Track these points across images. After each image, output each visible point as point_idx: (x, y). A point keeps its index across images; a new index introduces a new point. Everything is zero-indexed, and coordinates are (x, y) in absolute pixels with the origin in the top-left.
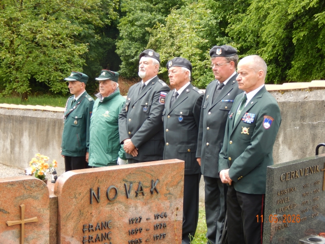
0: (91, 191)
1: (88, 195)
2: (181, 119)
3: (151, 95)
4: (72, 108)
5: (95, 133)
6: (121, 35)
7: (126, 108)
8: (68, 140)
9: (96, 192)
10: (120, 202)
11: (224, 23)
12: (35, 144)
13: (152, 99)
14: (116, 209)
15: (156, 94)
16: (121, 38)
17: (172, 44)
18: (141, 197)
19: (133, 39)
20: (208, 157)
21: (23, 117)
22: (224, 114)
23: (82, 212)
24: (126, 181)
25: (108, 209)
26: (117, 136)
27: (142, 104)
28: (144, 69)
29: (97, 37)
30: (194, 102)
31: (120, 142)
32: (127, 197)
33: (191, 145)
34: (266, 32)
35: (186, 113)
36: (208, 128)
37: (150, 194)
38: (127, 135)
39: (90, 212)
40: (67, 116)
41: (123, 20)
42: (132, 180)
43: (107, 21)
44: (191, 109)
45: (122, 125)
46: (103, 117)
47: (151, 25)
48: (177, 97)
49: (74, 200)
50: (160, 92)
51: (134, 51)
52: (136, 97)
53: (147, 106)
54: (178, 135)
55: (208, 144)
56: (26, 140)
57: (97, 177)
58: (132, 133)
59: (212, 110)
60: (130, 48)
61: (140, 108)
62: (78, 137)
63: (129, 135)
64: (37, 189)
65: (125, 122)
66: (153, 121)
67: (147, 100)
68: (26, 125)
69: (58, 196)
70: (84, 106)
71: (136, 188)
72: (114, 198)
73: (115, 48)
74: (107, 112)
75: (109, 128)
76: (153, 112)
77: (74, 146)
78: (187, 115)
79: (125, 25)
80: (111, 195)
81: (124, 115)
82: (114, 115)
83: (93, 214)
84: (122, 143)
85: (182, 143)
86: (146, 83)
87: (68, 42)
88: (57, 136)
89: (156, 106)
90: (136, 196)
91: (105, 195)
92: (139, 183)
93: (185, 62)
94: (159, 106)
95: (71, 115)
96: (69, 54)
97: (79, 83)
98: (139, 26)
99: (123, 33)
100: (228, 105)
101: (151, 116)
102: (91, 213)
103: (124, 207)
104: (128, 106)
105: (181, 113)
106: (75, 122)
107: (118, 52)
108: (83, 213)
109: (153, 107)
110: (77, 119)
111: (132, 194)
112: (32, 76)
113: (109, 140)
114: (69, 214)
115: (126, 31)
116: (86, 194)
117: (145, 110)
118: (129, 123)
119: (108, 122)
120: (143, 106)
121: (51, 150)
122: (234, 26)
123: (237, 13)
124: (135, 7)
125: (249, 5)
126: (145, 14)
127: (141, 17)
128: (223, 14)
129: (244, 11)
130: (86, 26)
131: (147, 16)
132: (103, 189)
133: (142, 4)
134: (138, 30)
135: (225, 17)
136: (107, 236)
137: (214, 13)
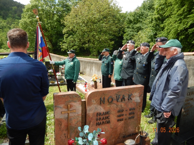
0: (101, 99)
1: (100, 101)
2: (144, 65)
4: (105, 60)
8: (103, 70)
9: (103, 99)
10: (114, 104)
11: (156, 34)
12: (96, 70)
14: (112, 107)
16: (124, 40)
17: (139, 41)
18: (124, 101)
19: (127, 40)
21: (93, 62)
24: (117, 95)
25: (108, 106)
28: (128, 48)
29: (117, 39)
32: (117, 102)
33: (146, 75)
34: (170, 36)
37: (128, 100)
40: (103, 62)
41: (125, 34)
42: (120, 94)
43: (120, 35)
46: (119, 63)
47: (133, 36)
48: (143, 57)
49: (93, 102)
55: (153, 75)
56: (94, 69)
57: (104, 93)
59: (155, 63)
64: (76, 98)
68: (94, 65)
69: (86, 100)
70: (109, 60)
71: (121, 98)
72: (111, 102)
74: (121, 62)
80: (110, 100)
86: (130, 52)
87: (109, 41)
90: (122, 101)
91: (107, 100)
92: (123, 95)
93: (148, 45)
96: (109, 44)
97: (107, 52)
98: (130, 36)
99: (125, 38)
102: (101, 108)
103: (115, 106)
105: (144, 63)
106: (105, 64)
107: (123, 44)
108: (97, 108)
111: (120, 100)
112: (98, 50)
114: (90, 108)
116: (99, 100)
120: (129, 60)
122: (159, 35)
123: (160, 31)
124: (128, 30)
125: (164, 28)
126: (131, 32)
127: (130, 33)
128: (155, 32)
129: (162, 30)
130: (114, 36)
131: (132, 33)
132: (106, 98)
133: (130, 30)
134: (129, 37)
135: (156, 32)
136: (107, 118)
137: (153, 31)
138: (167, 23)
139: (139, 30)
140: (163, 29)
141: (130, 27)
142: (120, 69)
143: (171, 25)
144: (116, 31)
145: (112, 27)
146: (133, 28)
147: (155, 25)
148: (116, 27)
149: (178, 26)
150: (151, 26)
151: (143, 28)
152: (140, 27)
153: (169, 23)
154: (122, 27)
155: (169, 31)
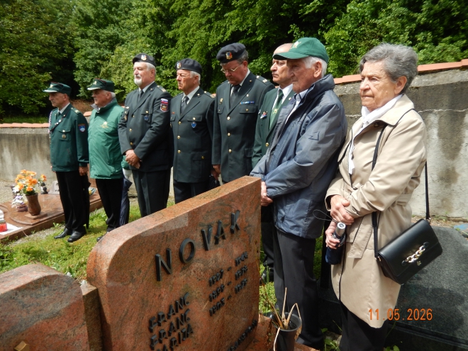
0: (157, 259)
2: (194, 125)
3: (152, 102)
4: (58, 121)
5: (94, 145)
6: (77, 66)
7: (125, 118)
8: (58, 155)
9: (166, 258)
10: (198, 260)
12: (17, 158)
13: (153, 107)
14: (193, 273)
15: (156, 102)
16: (78, 69)
18: (222, 242)
19: (87, 69)
20: (232, 165)
22: (245, 117)
23: (145, 299)
24: (204, 225)
25: (182, 277)
26: (118, 148)
27: (142, 112)
28: (139, 75)
29: (58, 68)
30: (207, 106)
31: (122, 153)
32: (207, 249)
33: (205, 152)
35: (199, 118)
36: (229, 134)
37: (230, 236)
38: (129, 146)
39: (158, 294)
40: (53, 130)
41: (77, 55)
42: (209, 222)
43: (65, 55)
44: (204, 114)
45: (123, 136)
46: (101, 128)
47: (100, 58)
48: (188, 102)
49: (131, 285)
50: (160, 99)
51: (90, 79)
52: (135, 105)
53: (148, 114)
54: (192, 142)
55: (230, 150)
58: (135, 143)
59: (231, 115)
60: (86, 77)
61: (141, 117)
62: (68, 151)
63: (132, 146)
65: (125, 133)
66: (157, 130)
67: (147, 108)
68: (5, 142)
69: (99, 287)
70: (71, 119)
71: (215, 232)
72: (190, 258)
73: (73, 77)
74: (105, 123)
75: (108, 139)
76: (155, 121)
77: (66, 160)
78: (201, 120)
79: (79, 58)
81: (124, 125)
82: (113, 125)
83: (163, 295)
84: (125, 154)
85: (195, 150)
86: (144, 90)
87: (33, 72)
88: (38, 150)
89: (158, 114)
90: (216, 243)
91: (178, 257)
92: (219, 223)
93: (196, 65)
94: (162, 114)
95: (57, 129)
96: (34, 81)
97: (61, 95)
98: (92, 59)
99: (78, 65)
100: (249, 106)
101: (154, 126)
102: (159, 296)
103: (202, 266)
104: (127, 115)
105: (194, 119)
106: (64, 136)
107: (77, 80)
108: (147, 301)
109: (155, 115)
110: (65, 133)
113: (110, 153)
114: (124, 314)
115: (81, 63)
116: (150, 266)
117: (146, 118)
118: (130, 134)
119: (107, 134)
120: (144, 115)
121: (34, 163)
122: (166, 58)
123: (167, 47)
124: (86, 44)
125: (176, 41)
126: (95, 49)
127: (92, 52)
128: (157, 49)
129: (172, 47)
130: (46, 59)
131: (96, 51)
132: (174, 249)
133: (91, 42)
134: (91, 62)
135: (159, 51)
136: (184, 318)
137: (150, 48)
138: (180, 29)
139: (116, 44)
140: (173, 42)
141: (89, 35)
142: (107, 145)
143: (190, 32)
144: (49, 43)
145: (36, 32)
146: (97, 38)
147: (152, 31)
148: (50, 33)
149: (208, 37)
150: (143, 35)
151: (124, 37)
152: (115, 36)
153: (185, 29)
154: (67, 34)
155: (187, 47)
